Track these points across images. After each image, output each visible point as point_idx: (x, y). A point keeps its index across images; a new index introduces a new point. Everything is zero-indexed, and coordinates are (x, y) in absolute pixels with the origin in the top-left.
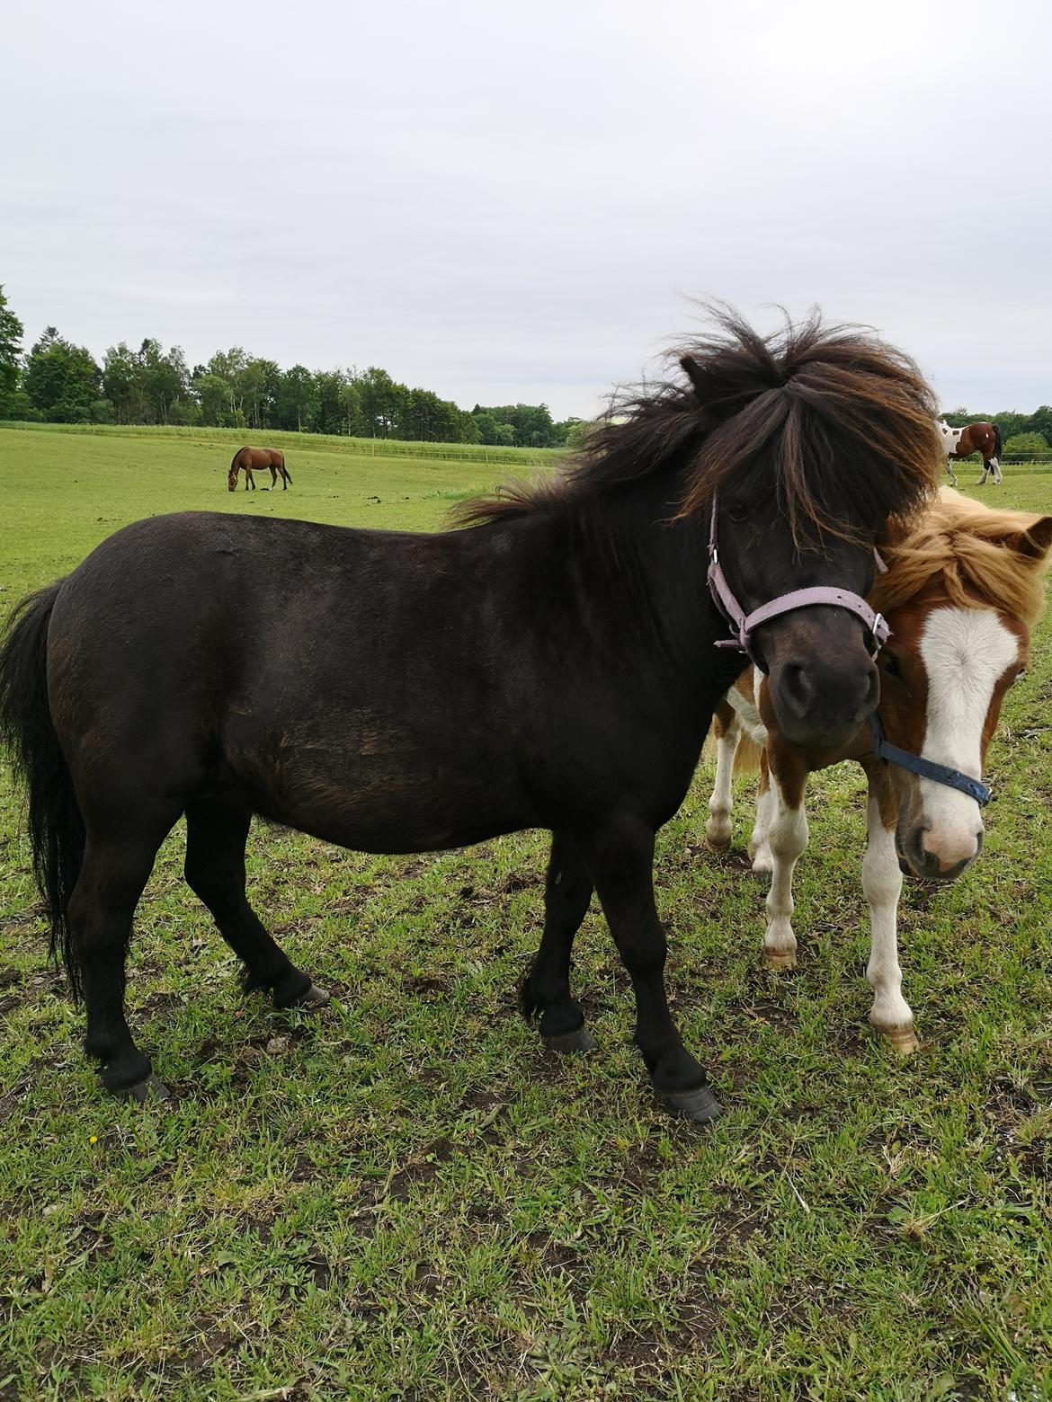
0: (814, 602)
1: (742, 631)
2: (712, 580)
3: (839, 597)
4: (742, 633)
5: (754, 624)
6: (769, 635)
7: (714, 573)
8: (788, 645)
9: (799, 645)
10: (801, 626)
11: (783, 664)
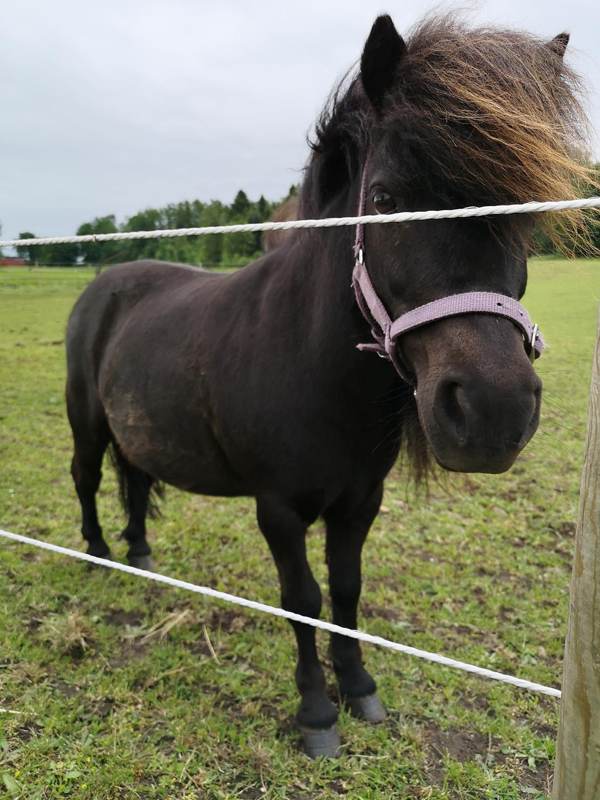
0: (469, 309)
1: (387, 337)
2: (357, 283)
3: (499, 304)
4: (387, 340)
5: (400, 331)
6: (420, 343)
7: (359, 274)
8: (442, 357)
9: (456, 358)
10: (457, 335)
11: (439, 380)
